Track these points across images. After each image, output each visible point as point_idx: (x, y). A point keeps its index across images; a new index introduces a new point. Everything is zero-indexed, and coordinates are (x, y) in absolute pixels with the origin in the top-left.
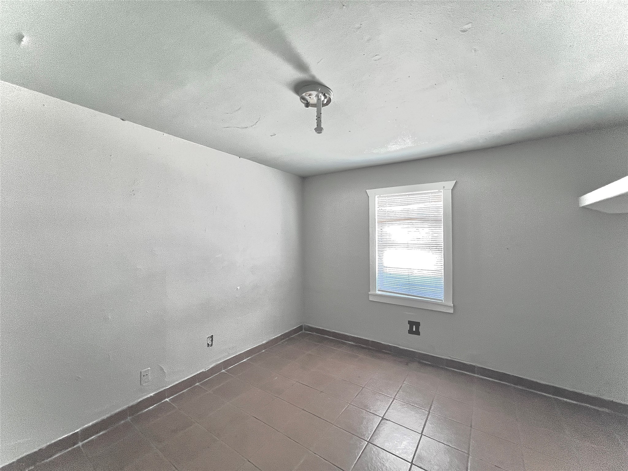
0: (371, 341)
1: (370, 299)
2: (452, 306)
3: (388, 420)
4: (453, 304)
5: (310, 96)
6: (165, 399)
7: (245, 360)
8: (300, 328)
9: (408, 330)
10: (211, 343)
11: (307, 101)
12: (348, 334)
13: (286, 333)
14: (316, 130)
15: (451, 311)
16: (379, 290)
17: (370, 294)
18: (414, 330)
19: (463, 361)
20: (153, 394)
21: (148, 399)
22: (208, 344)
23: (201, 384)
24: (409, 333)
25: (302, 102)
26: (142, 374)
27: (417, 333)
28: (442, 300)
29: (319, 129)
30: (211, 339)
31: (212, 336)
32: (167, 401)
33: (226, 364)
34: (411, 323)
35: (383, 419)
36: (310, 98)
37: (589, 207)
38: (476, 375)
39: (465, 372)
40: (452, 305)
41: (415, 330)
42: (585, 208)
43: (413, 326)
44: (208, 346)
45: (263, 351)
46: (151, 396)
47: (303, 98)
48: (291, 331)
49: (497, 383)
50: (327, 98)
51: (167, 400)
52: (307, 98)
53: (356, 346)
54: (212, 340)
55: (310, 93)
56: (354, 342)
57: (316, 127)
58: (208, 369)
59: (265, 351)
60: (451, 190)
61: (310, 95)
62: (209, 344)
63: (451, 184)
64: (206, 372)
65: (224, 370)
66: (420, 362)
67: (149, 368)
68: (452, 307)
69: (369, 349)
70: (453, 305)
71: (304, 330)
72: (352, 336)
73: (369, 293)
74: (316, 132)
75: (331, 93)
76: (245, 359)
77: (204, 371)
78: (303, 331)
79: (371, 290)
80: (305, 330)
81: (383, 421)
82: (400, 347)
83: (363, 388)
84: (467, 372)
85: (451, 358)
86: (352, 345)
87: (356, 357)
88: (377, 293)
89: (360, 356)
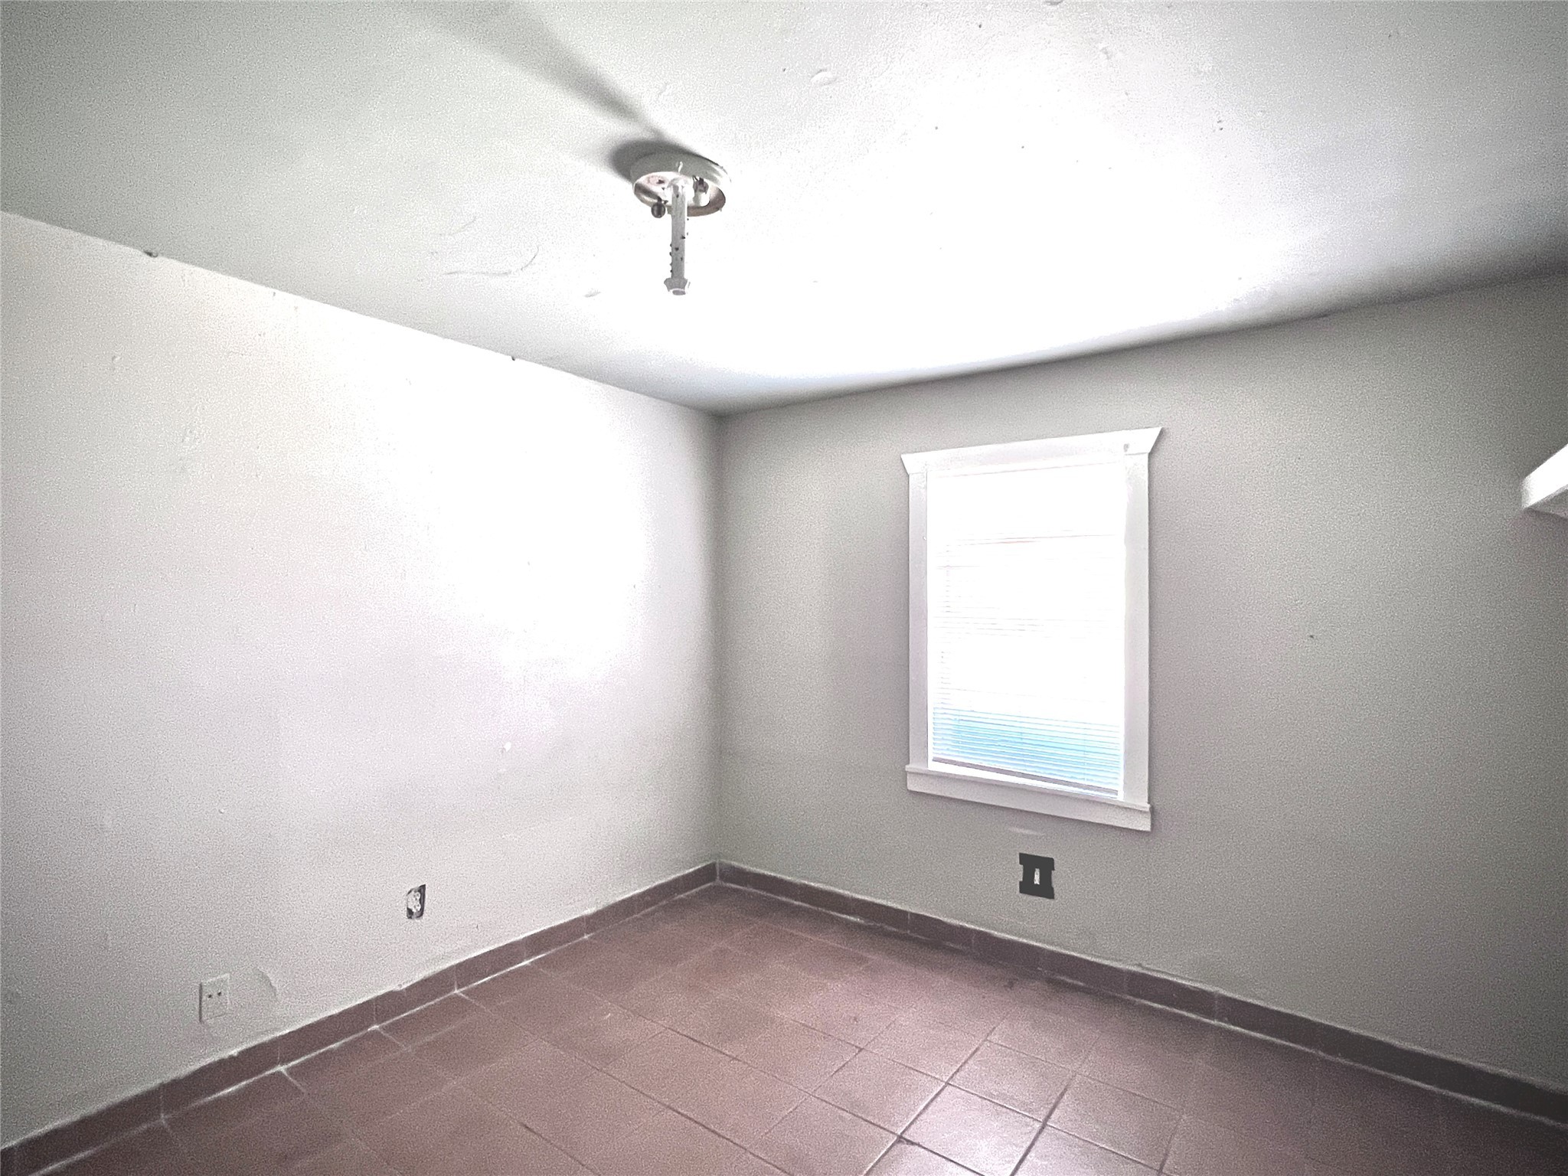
0: (912, 914)
1: (911, 787)
2: (1148, 810)
3: (913, 1143)
4: (1149, 803)
5: (662, 186)
6: (274, 1064)
7: (525, 963)
8: (707, 873)
9: (1020, 882)
10: (419, 908)
11: (660, 199)
12: (847, 893)
13: (661, 886)
14: (669, 283)
15: (1145, 825)
16: (935, 760)
17: (910, 773)
18: (1037, 881)
19: (1182, 978)
20: (240, 1049)
21: (222, 1062)
22: (410, 912)
23: (387, 1029)
24: (1022, 891)
25: (643, 201)
26: (208, 991)
27: (1046, 891)
28: (1116, 792)
29: (676, 282)
30: (418, 898)
31: (424, 886)
32: (279, 1073)
33: (468, 970)
34: (1029, 862)
35: (901, 1139)
36: (662, 189)
37: (1546, 509)
38: (1215, 1022)
39: (1185, 1013)
40: (1147, 806)
41: (1040, 882)
42: (1535, 511)
43: (1035, 871)
44: (410, 918)
45: (586, 937)
46: (232, 1058)
48: (676, 880)
50: (709, 191)
51: (281, 1068)
52: (656, 189)
53: (870, 927)
54: (422, 901)
55: (662, 177)
56: (862, 916)
57: (669, 275)
58: (409, 985)
59: (591, 937)
60: (1146, 456)
61: (660, 182)
62: (414, 911)
63: (1146, 438)
64: (401, 991)
65: (459, 987)
66: (1050, 981)
67: (227, 975)
68: (1145, 812)
69: (905, 939)
70: (1149, 806)
71: (718, 877)
72: (858, 900)
73: (908, 768)
74: (669, 289)
75: (719, 175)
76: (529, 957)
77: (398, 989)
78: (718, 881)
79: (911, 761)
80: (723, 877)
81: (899, 1147)
82: (996, 933)
83: (861, 1050)
84: (1189, 1010)
85: (1143, 968)
86: (855, 924)
87: (861, 960)
88: (930, 769)
89: (874, 957)
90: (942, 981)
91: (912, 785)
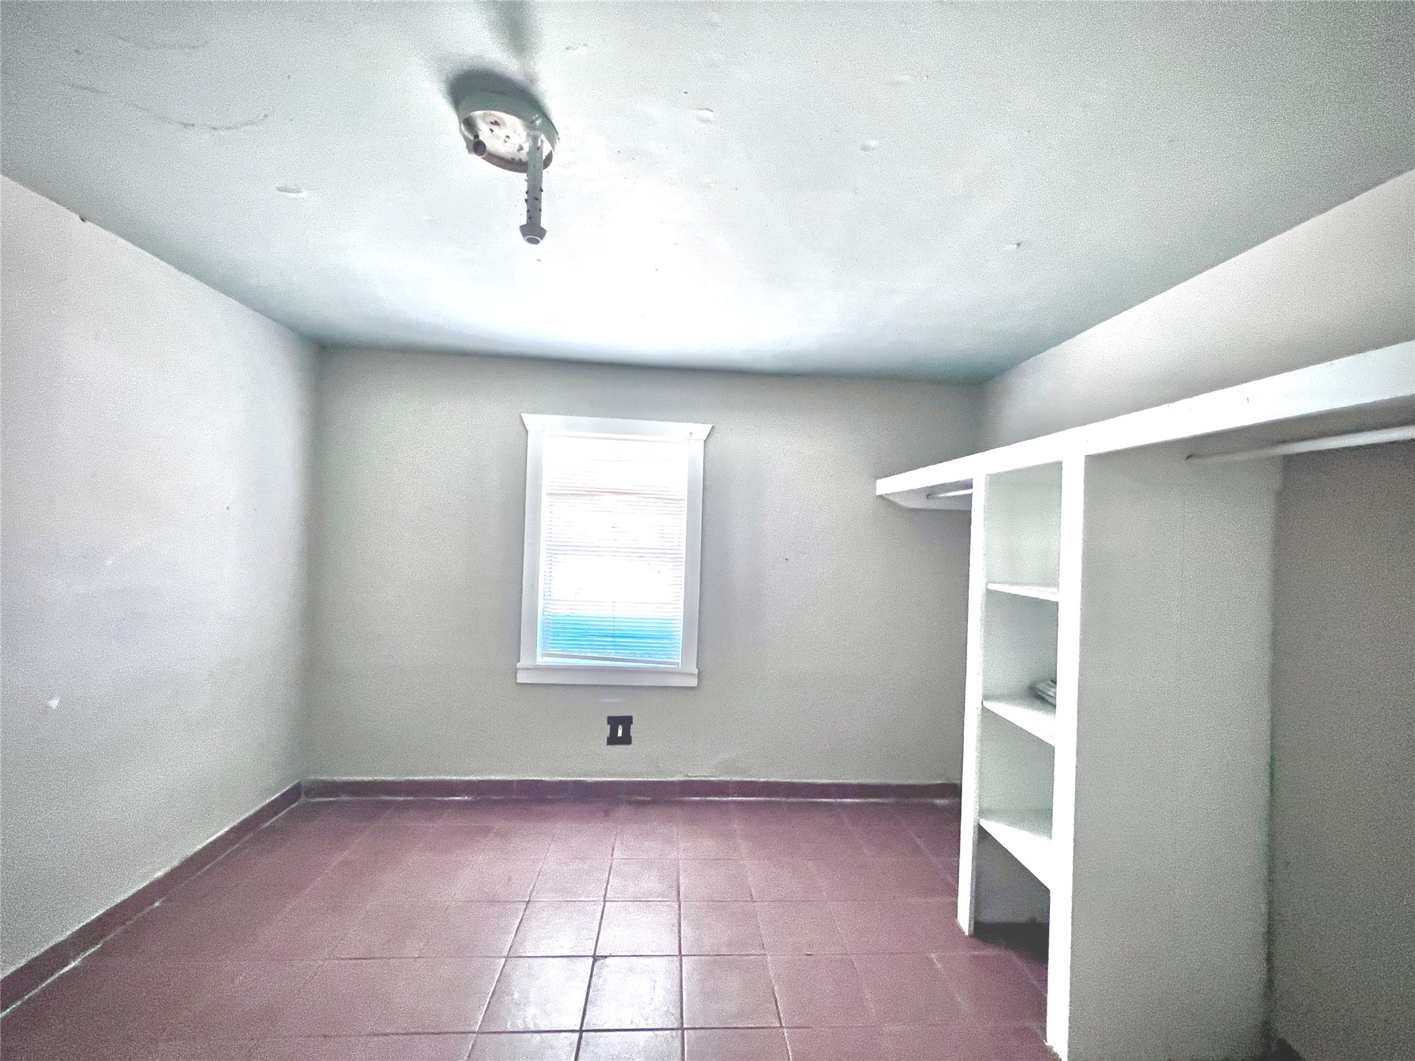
1: (519, 681)
2: (696, 673)
3: (606, 957)
4: (697, 667)
5: (494, 128)
7: (73, 964)
8: (293, 794)
9: (609, 738)
11: (478, 137)
12: (454, 778)
13: (244, 821)
14: (525, 230)
15: (694, 683)
16: (544, 655)
17: (521, 669)
18: (620, 733)
19: (711, 776)
24: (610, 743)
25: (460, 130)
27: (626, 739)
28: (677, 664)
29: (533, 231)
34: (614, 722)
35: (596, 958)
36: (492, 130)
38: (729, 799)
40: (696, 671)
41: (623, 734)
43: (618, 727)
47: (469, 124)
48: (262, 810)
49: (765, 802)
52: (484, 127)
53: (477, 801)
55: (500, 118)
56: (469, 794)
57: (526, 222)
60: (703, 442)
61: (496, 123)
63: (703, 430)
66: (630, 803)
68: (694, 675)
69: (518, 801)
71: (303, 796)
72: (465, 782)
73: (519, 665)
78: (302, 799)
79: (521, 660)
80: (308, 795)
81: (598, 963)
82: (588, 779)
83: (528, 902)
84: (714, 796)
85: (689, 777)
86: (466, 802)
87: (486, 831)
88: (537, 664)
89: (499, 825)
90: (560, 827)
91: (522, 678)
